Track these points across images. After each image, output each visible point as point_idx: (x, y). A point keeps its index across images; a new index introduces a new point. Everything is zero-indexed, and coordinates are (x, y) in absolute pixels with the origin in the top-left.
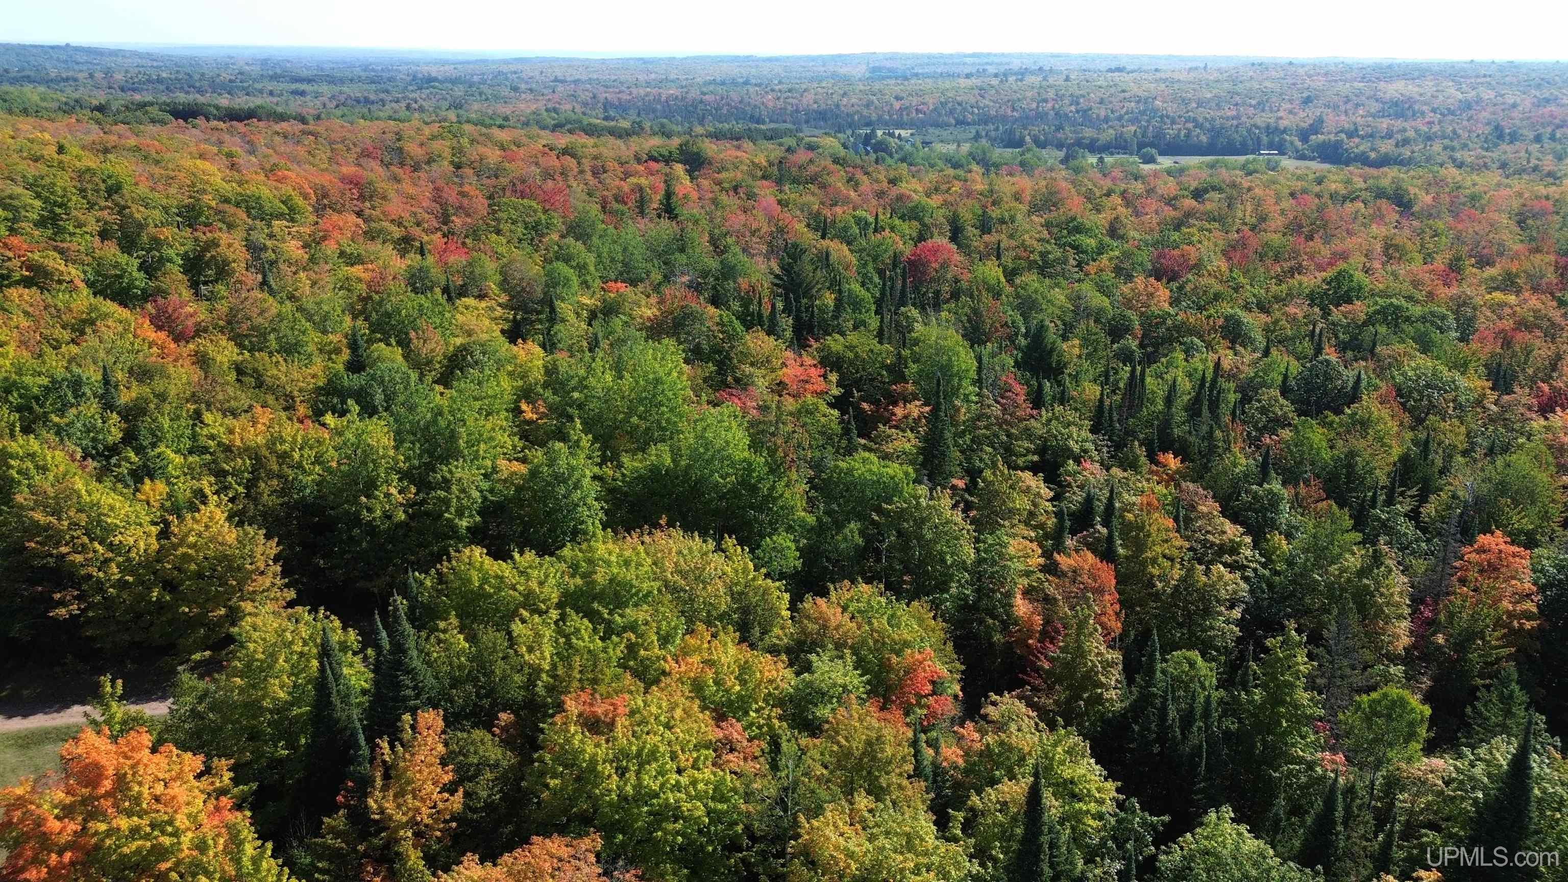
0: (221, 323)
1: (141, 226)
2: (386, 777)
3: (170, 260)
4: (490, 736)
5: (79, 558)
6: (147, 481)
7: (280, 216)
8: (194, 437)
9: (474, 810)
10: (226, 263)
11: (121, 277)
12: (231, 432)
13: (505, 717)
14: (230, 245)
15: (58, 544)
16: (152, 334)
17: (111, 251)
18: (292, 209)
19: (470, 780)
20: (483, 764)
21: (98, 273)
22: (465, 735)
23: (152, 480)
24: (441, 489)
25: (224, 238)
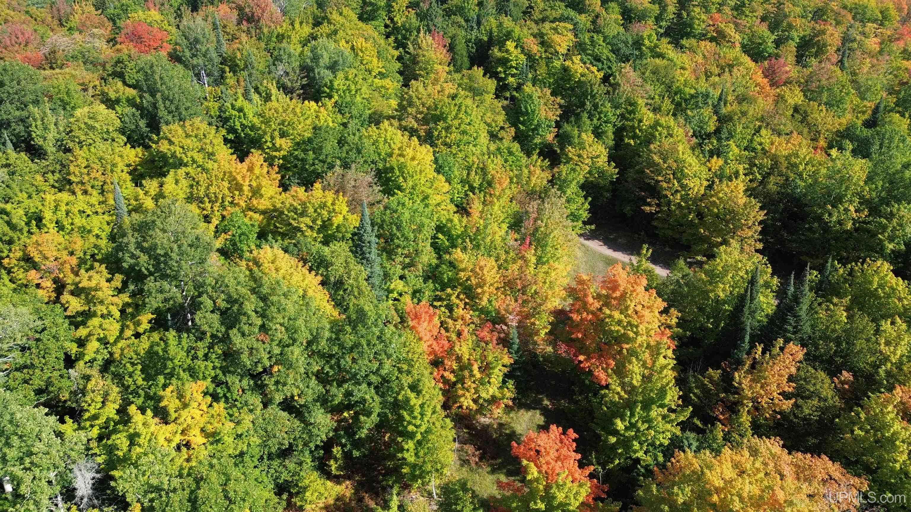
0: (802, 81)
1: (786, 16)
2: (753, 367)
3: (792, 39)
4: (829, 381)
5: (665, 185)
6: (715, 157)
7: (875, 21)
8: (751, 141)
9: (796, 417)
10: (825, 45)
11: (760, 44)
12: (772, 143)
13: (846, 375)
14: (832, 35)
15: (659, 174)
16: (760, 78)
17: (763, 30)
18: (885, 18)
19: (803, 398)
20: (815, 394)
21: (750, 40)
22: (813, 371)
23: (718, 157)
24: (886, 218)
25: (830, 29)
